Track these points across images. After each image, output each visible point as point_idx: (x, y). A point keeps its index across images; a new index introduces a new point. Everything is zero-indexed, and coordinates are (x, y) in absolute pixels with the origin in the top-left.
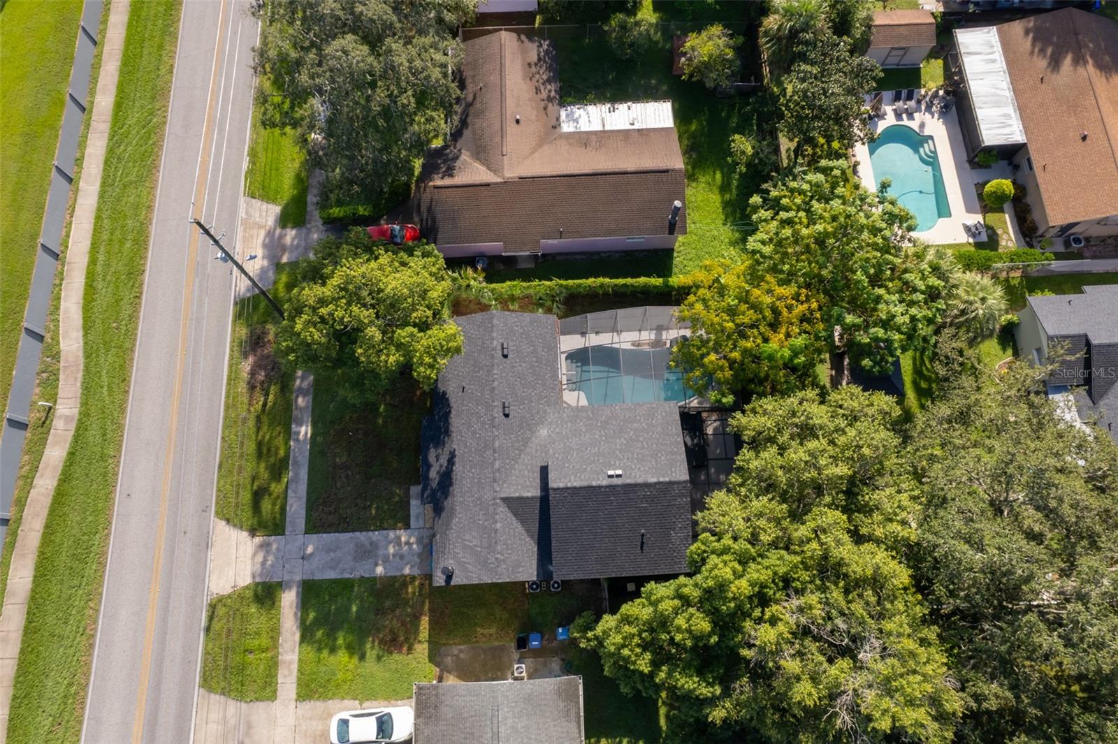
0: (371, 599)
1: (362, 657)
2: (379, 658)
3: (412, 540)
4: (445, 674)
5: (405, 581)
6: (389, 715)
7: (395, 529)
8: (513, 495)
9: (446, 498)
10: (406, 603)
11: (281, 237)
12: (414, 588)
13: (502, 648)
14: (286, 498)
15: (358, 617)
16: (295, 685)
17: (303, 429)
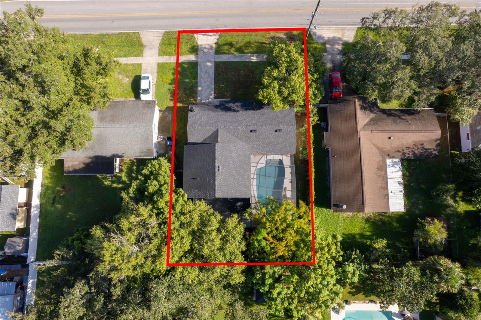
0: (190, 86)
1: (170, 84)
2: (169, 90)
3: (210, 100)
4: (162, 112)
5: (195, 98)
6: (149, 93)
7: (215, 93)
8: (219, 133)
9: (221, 109)
10: (188, 98)
11: (338, 44)
12: (192, 101)
13: (169, 133)
14: (229, 54)
15: (184, 82)
16: (163, 62)
17: (255, 58)
